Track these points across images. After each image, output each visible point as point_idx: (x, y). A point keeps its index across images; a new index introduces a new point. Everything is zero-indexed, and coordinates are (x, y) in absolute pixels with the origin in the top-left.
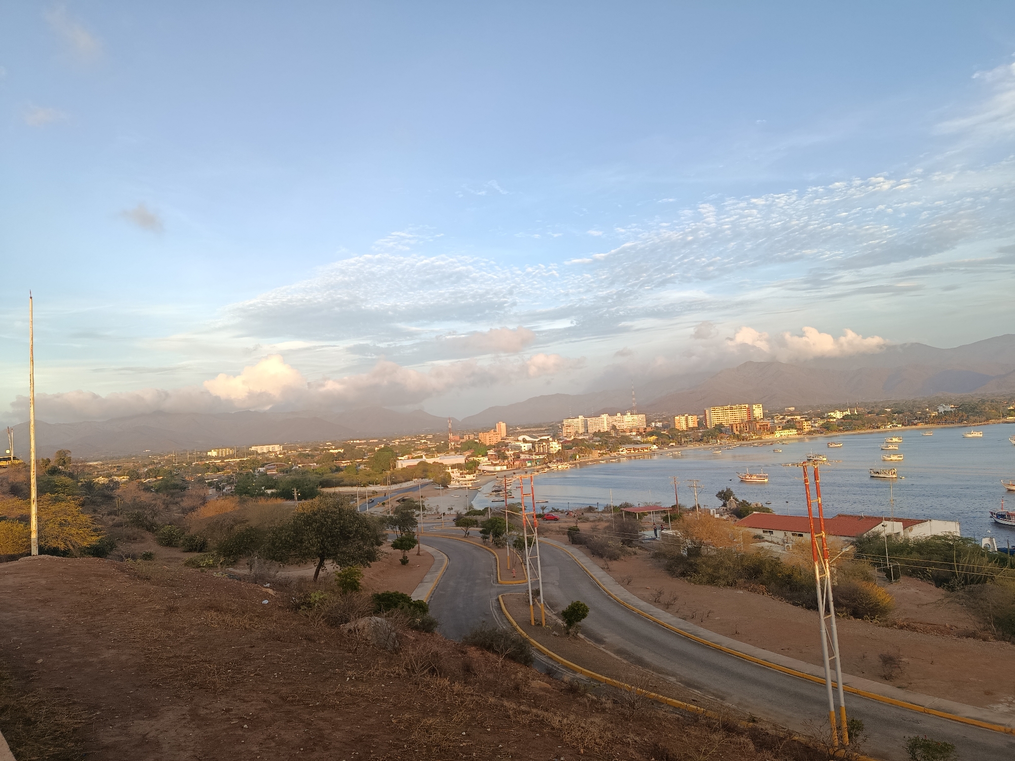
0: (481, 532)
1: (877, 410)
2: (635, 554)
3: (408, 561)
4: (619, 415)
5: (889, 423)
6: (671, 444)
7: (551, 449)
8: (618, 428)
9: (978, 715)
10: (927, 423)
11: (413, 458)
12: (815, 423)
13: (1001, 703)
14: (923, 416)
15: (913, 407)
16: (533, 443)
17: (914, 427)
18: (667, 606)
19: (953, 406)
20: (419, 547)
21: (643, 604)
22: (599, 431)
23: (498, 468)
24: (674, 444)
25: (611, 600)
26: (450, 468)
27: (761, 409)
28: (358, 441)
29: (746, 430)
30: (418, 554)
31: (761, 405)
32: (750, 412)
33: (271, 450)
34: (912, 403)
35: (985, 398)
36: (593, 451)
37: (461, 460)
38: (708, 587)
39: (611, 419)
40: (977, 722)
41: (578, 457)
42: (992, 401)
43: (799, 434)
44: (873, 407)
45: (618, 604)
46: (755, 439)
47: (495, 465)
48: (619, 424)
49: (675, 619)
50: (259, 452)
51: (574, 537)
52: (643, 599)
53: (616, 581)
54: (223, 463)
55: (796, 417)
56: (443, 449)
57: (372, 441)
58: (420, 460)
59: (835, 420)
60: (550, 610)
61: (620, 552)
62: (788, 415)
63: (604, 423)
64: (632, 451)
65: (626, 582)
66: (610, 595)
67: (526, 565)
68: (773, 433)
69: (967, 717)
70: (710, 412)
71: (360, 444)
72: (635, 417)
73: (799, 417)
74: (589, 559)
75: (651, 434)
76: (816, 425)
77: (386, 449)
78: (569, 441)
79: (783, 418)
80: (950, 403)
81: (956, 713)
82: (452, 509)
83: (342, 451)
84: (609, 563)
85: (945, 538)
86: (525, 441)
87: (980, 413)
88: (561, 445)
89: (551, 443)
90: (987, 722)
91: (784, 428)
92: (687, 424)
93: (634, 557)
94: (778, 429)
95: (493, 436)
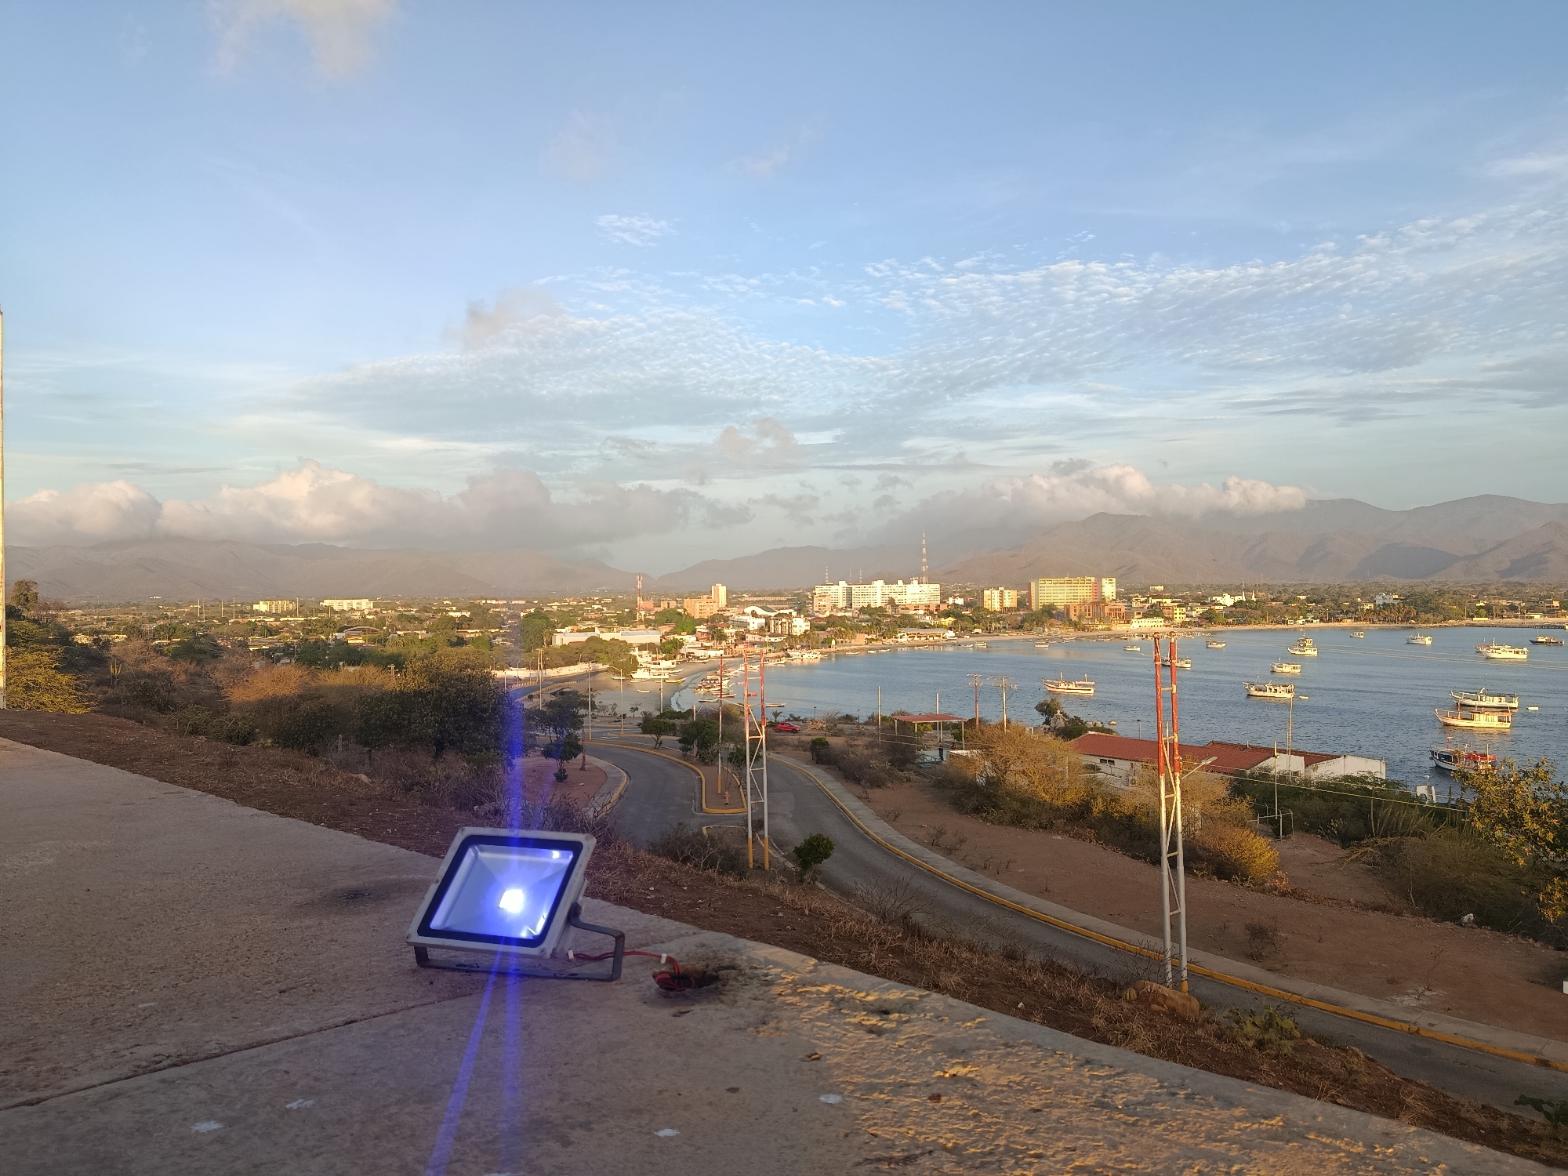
0: (680, 741)
1: (1285, 597)
2: (909, 780)
3: (566, 777)
4: (900, 582)
5: (1301, 617)
6: (976, 630)
7: (794, 628)
8: (897, 602)
9: (1375, 1009)
10: (1356, 620)
11: (579, 631)
12: (1192, 610)
13: (1408, 994)
14: (1353, 609)
15: (1339, 595)
16: (768, 618)
17: (1337, 624)
18: (949, 852)
19: (1397, 597)
20: (584, 757)
21: (914, 846)
22: (869, 605)
23: (712, 653)
24: (980, 631)
25: (867, 840)
26: (637, 649)
27: (1114, 585)
28: (494, 602)
29: (1089, 615)
30: (583, 769)
31: (1114, 580)
32: (1098, 587)
33: (354, 607)
34: (1337, 590)
35: (1445, 588)
36: (858, 635)
37: (654, 637)
38: (1012, 829)
39: (887, 589)
40: (1371, 1018)
41: (833, 642)
42: (1455, 593)
43: (1167, 626)
44: (1280, 592)
45: (878, 846)
46: (1102, 630)
47: (707, 648)
48: (900, 597)
49: (958, 868)
50: (336, 608)
51: (820, 753)
52: (915, 840)
53: (877, 815)
54: (278, 623)
55: (1164, 600)
56: (627, 620)
57: (517, 602)
58: (590, 634)
59: (1222, 607)
60: (777, 850)
61: (887, 776)
62: (1154, 597)
63: (876, 594)
64: (916, 638)
65: (892, 817)
66: (867, 833)
67: (746, 789)
68: (1128, 622)
69: (1359, 1011)
70: (1037, 585)
71: (496, 606)
72: (925, 587)
73: (1169, 601)
74: (839, 784)
75: (947, 615)
76: (1194, 613)
77: (539, 614)
78: (822, 618)
79: (1146, 602)
80: (1394, 592)
81: (1344, 1005)
82: (637, 709)
83: (468, 614)
84: (869, 791)
85: (1361, 780)
86: (754, 614)
87: (1435, 610)
88: (809, 623)
89: (794, 620)
90: (1385, 1017)
91: (1145, 616)
92: (1002, 602)
93: (906, 785)
94: (1136, 616)
95: (706, 604)
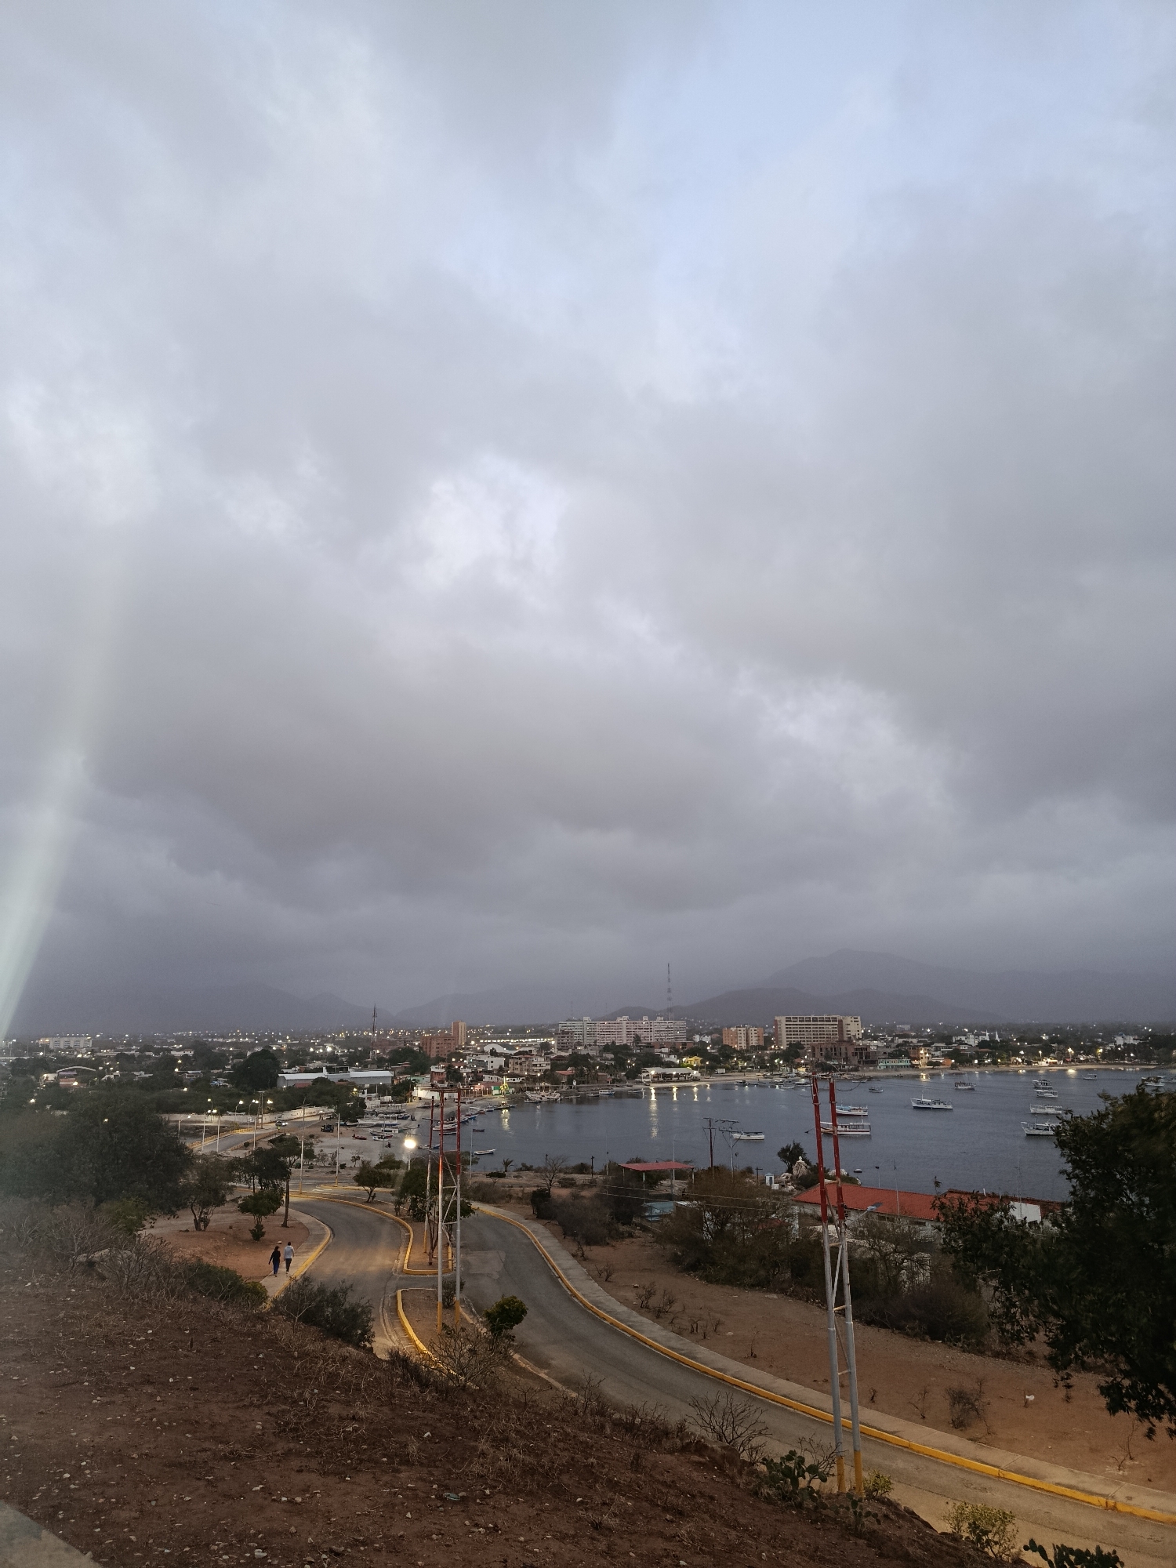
0: (395, 1194)
1: (1029, 1037)
2: (631, 1236)
3: (263, 1234)
4: (646, 1018)
5: (1044, 1058)
6: (720, 1070)
7: (533, 1067)
8: (642, 1040)
11: (307, 1071)
12: (937, 1051)
13: (1109, 1464)
16: (508, 1057)
19: (1137, 1037)
20: (285, 1213)
21: (622, 1309)
24: (724, 1070)
26: (366, 1091)
27: (860, 1023)
28: (221, 1040)
29: (835, 1054)
31: (859, 1018)
32: (843, 1026)
36: (600, 1075)
38: (727, 1289)
39: (633, 1025)
41: (575, 1083)
44: (1026, 1031)
45: (584, 1310)
46: (849, 1070)
48: (645, 1034)
49: (664, 1333)
50: (52, 1047)
51: (541, 1205)
52: (624, 1302)
53: (589, 1275)
55: (910, 1040)
56: (359, 1059)
57: (244, 1040)
58: (317, 1075)
59: (966, 1048)
61: (608, 1232)
62: (900, 1037)
63: (621, 1030)
65: (605, 1277)
66: (574, 1295)
68: (875, 1063)
70: (783, 1024)
71: (223, 1044)
72: (671, 1023)
73: (915, 1041)
75: (692, 1053)
76: (939, 1055)
78: (563, 1057)
79: (892, 1042)
80: (1134, 1033)
81: (1042, 1477)
83: (191, 1053)
84: (585, 1248)
86: (493, 1053)
88: (550, 1063)
89: (533, 1058)
91: (891, 1057)
92: (747, 1044)
94: (883, 1057)
95: (444, 1042)
